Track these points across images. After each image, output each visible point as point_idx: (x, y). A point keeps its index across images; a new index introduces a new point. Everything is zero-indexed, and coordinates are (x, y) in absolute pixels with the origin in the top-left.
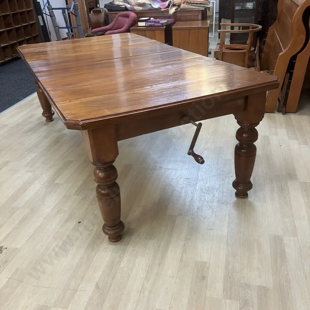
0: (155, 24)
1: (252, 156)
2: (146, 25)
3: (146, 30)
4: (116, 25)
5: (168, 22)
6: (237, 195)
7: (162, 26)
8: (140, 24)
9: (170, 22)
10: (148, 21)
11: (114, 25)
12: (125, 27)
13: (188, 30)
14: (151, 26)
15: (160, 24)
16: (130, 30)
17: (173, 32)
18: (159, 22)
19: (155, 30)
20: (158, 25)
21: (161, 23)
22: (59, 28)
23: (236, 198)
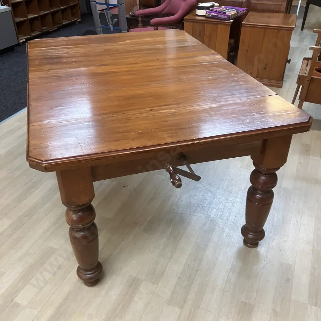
0: (219, 16)
1: (266, 205)
2: (207, 15)
3: (205, 23)
4: (167, 9)
5: (236, 14)
6: (245, 242)
7: (227, 19)
8: (199, 12)
9: (240, 14)
10: (210, 10)
11: (165, 8)
12: (178, 14)
13: (264, 29)
14: (213, 17)
15: (226, 17)
16: (184, 20)
17: (243, 30)
18: (225, 13)
19: (217, 24)
20: (223, 17)
21: (228, 15)
22: (97, 3)
23: (243, 245)
